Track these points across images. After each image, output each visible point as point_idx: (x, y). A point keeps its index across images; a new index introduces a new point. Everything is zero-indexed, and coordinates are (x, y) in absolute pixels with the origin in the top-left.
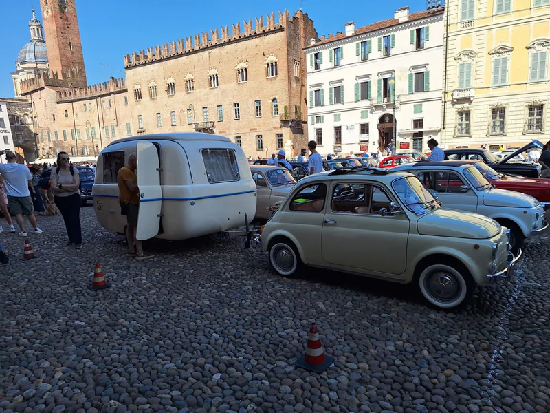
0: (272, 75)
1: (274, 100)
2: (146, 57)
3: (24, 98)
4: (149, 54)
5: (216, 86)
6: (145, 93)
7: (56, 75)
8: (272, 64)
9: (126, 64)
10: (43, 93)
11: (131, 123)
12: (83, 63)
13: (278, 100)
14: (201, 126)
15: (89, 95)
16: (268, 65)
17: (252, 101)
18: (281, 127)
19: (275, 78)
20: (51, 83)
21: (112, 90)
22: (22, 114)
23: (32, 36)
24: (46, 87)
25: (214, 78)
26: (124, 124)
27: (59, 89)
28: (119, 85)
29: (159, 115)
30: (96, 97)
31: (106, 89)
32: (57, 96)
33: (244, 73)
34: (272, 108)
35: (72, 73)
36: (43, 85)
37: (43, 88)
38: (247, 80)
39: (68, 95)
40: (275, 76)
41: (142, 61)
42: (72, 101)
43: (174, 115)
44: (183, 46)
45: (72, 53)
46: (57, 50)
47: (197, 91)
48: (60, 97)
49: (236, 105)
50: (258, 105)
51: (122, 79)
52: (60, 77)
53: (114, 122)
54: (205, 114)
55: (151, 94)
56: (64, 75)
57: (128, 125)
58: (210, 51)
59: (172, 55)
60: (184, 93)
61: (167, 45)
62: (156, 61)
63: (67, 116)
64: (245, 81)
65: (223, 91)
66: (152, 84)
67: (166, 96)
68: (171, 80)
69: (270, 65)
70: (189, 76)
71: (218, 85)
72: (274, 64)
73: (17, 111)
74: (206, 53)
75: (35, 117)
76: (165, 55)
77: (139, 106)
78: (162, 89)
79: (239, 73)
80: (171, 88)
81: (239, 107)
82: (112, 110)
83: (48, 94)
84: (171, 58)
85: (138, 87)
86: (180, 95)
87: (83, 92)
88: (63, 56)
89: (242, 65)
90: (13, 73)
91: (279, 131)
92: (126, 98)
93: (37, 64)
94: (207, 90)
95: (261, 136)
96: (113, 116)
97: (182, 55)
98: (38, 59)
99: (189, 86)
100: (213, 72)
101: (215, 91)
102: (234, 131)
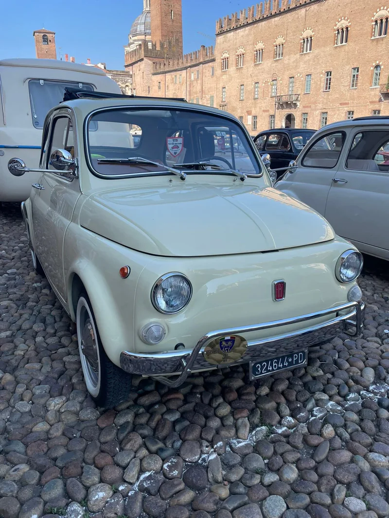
0: (380, 35)
1: (377, 67)
2: (238, 20)
3: (127, 69)
4: (241, 17)
5: (308, 51)
6: (232, 60)
7: (155, 45)
8: (382, 20)
9: (218, 30)
10: (142, 65)
11: (215, 95)
12: (181, 32)
13: (382, 67)
14: (284, 99)
15: (181, 66)
16: (376, 21)
17: (348, 68)
18: (380, 100)
19: (382, 39)
20: (149, 54)
21: (201, 60)
22: (124, 86)
23: (144, 7)
24: (145, 59)
25: (309, 40)
26: (208, 97)
27: (156, 60)
28: (208, 54)
29: (242, 87)
30: (186, 68)
31: (196, 59)
32: (153, 67)
33: (344, 34)
34: (372, 77)
35: (170, 43)
36: (142, 56)
37: (142, 60)
38: (346, 41)
39: (162, 66)
40: (383, 36)
41: (234, 25)
42: (165, 73)
43: (258, 87)
44: (278, 5)
45: (173, 21)
46: (159, 19)
47: (286, 59)
48: (156, 68)
49: (329, 73)
50: (356, 73)
51: (212, 47)
52: (158, 48)
53: (199, 95)
54: (291, 85)
55: (237, 64)
56: (162, 46)
57: (212, 97)
58: (308, 8)
59: (265, 16)
60: (272, 60)
61: (262, 5)
62: (248, 24)
63: (159, 88)
64: (344, 43)
65: (316, 57)
66: (241, 51)
67: (253, 65)
68: (260, 46)
69: (379, 22)
70: (280, 40)
71: (310, 50)
72: (384, 21)
73: (119, 83)
74: (302, 11)
75: (134, 89)
76: (258, 17)
77: (224, 77)
78: (249, 57)
79: (338, 33)
80: (259, 55)
81: (332, 77)
82: (199, 82)
83: (146, 65)
84: (263, 19)
85: (226, 55)
86: (267, 63)
87: (176, 63)
88: (163, 25)
89: (344, 23)
90: (126, 46)
91: (376, 107)
92: (213, 68)
93: (145, 36)
94: (298, 56)
95: (353, 112)
96: (199, 88)
97: (276, 15)
98: (148, 31)
99: (278, 52)
100: (308, 33)
101: (307, 58)
102: (320, 106)
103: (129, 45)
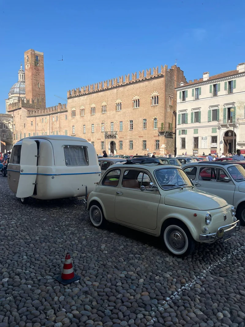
0: (155, 104)
1: (155, 119)
2: (80, 92)
3: (9, 113)
4: (82, 90)
5: (120, 110)
6: (78, 112)
7: (29, 101)
8: (155, 97)
9: (68, 96)
10: (20, 111)
11: (68, 130)
12: (45, 95)
13: (158, 119)
14: (109, 133)
15: (46, 113)
16: (153, 97)
17: (141, 119)
18: (159, 135)
19: (156, 106)
20: (25, 105)
21: (59, 111)
22: (7, 123)
23: (19, 79)
24: (22, 108)
25: (120, 104)
26: (64, 131)
27: (29, 109)
28: (63, 108)
29: (84, 126)
30: (49, 115)
31: (56, 110)
32: (28, 113)
33: (137, 103)
34: (153, 124)
35: (38, 100)
36: (21, 107)
37: (20, 108)
38: (139, 106)
39: (34, 113)
40: (156, 104)
41: (78, 94)
42: (36, 116)
43: (93, 127)
44: (102, 86)
45: (39, 88)
46: (31, 87)
47: (108, 113)
48: (30, 114)
49: (131, 121)
50: (145, 122)
51: (65, 104)
52: (31, 102)
53: (58, 130)
54: (112, 126)
55: (81, 114)
56: (33, 101)
57: (66, 131)
58: (118, 89)
59: (95, 91)
60: (100, 113)
61: (93, 85)
62: (86, 94)
63: (32, 124)
64: (138, 107)
65: (124, 113)
66: (82, 107)
67: (90, 115)
68: (93, 105)
69: (154, 98)
70: (104, 104)
71: (121, 109)
72: (156, 97)
73: (4, 121)
74: (115, 90)
75: (14, 125)
76: (91, 91)
77: (73, 120)
78: (88, 111)
79: (134, 102)
80: (93, 110)
81: (133, 123)
82: (58, 122)
83: (23, 112)
84: (94, 92)
85: (74, 109)
86: (98, 115)
87: (43, 111)
88: (33, 90)
89: (137, 98)
90: (6, 100)
91: (157, 138)
92: (66, 115)
93: (20, 94)
94: (114, 112)
95: (146, 141)
96: (58, 126)
97: (101, 91)
98: (21, 92)
99: (104, 110)
100: (118, 101)
101: (119, 113)
102: (129, 137)
103: (9, 99)
